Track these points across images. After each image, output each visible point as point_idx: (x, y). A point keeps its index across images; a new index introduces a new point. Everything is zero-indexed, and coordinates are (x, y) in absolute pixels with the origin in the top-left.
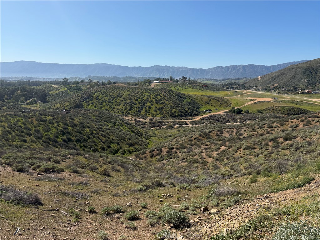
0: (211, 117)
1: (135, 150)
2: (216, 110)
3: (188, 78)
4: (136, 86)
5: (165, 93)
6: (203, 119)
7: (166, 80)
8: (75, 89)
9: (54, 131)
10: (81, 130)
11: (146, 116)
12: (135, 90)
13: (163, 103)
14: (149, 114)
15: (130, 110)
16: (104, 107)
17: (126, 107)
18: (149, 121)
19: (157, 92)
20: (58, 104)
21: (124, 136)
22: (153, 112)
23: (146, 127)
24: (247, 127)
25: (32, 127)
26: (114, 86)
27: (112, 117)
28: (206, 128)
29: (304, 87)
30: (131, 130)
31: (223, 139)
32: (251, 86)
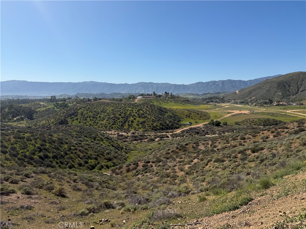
0: (191, 129)
1: (113, 164)
2: (196, 122)
3: (170, 93)
4: (120, 101)
5: (147, 107)
6: (183, 132)
7: (150, 95)
8: (61, 106)
9: (31, 148)
10: (58, 146)
11: (129, 130)
12: (119, 105)
13: (145, 117)
14: (132, 128)
15: (114, 125)
16: (88, 122)
17: (110, 122)
18: (131, 135)
19: (139, 107)
20: (44, 121)
21: (103, 151)
22: (136, 126)
23: (127, 141)
24: (221, 139)
25: (8, 145)
26: (98, 102)
27: (93, 132)
28: (184, 141)
29: (279, 100)
30: (111, 145)
31: (198, 152)
32: (230, 100)
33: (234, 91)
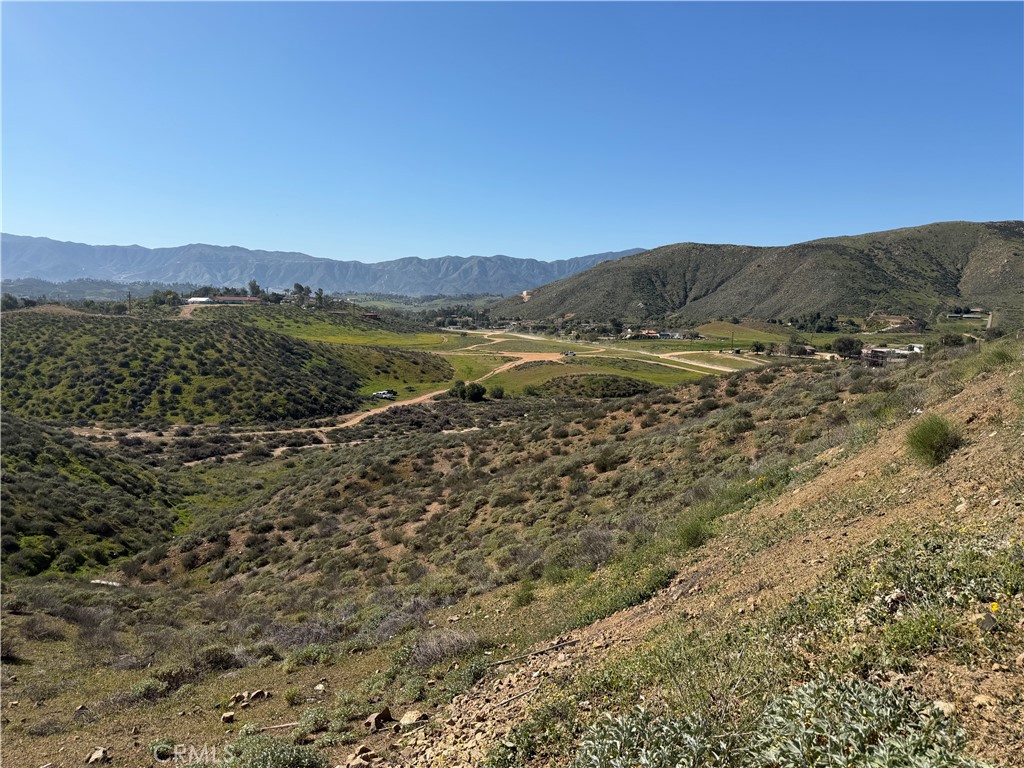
0: (395, 413)
1: (123, 548)
2: (411, 390)
3: (314, 290)
4: (120, 313)
5: (235, 337)
6: (370, 421)
7: (238, 295)
11: (163, 420)
12: (118, 327)
13: (227, 373)
14: (177, 415)
15: (99, 403)
17: (82, 392)
18: (177, 438)
19: (203, 335)
21: (76, 501)
22: (192, 407)
23: (163, 460)
24: (499, 437)
26: (27, 314)
27: (21, 430)
28: (382, 451)
29: (639, 322)
30: (103, 476)
31: (435, 481)
32: (504, 319)
33: (516, 292)
